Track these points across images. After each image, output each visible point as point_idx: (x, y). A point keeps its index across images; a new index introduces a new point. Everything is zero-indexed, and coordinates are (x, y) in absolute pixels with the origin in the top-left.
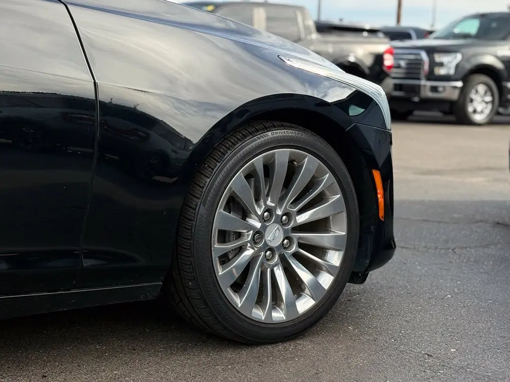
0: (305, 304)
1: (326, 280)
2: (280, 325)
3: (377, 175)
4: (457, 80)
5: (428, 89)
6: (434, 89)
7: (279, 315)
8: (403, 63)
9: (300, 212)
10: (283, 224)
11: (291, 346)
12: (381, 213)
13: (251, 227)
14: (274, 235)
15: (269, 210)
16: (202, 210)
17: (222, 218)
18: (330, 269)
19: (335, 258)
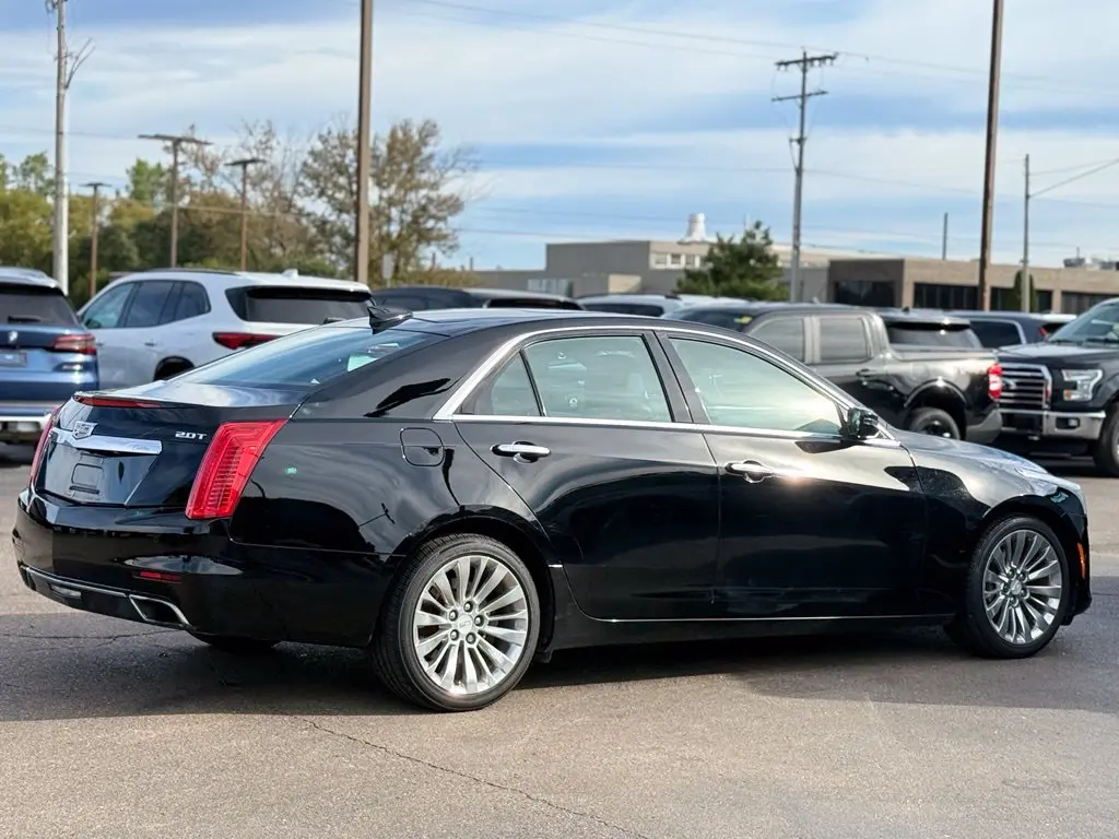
0: (1036, 633)
1: (1049, 618)
2: (1021, 646)
3: (1080, 546)
4: (1097, 410)
5: (1053, 422)
6: (1063, 423)
7: (1021, 640)
8: (1012, 383)
9: (1032, 571)
10: (1021, 580)
11: (1031, 660)
12: (1083, 573)
13: (1003, 581)
14: (1016, 588)
15: (1013, 570)
16: (978, 570)
17: (988, 575)
18: (1051, 611)
19: (1054, 603)
